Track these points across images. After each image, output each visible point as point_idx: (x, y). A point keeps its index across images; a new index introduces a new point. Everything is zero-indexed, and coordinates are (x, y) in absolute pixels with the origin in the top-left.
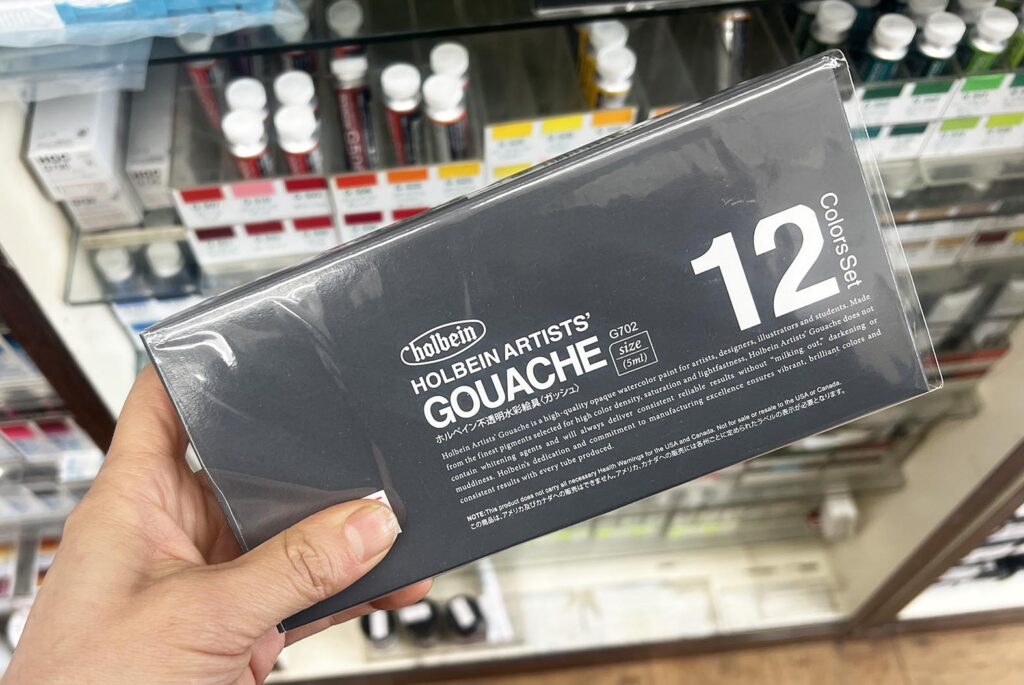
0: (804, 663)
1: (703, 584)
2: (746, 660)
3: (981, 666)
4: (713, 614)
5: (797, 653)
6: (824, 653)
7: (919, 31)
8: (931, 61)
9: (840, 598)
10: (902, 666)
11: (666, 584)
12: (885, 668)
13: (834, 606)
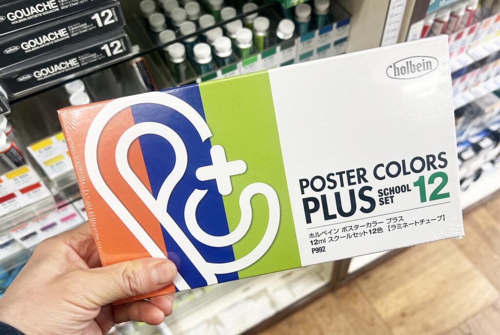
0: (322, 307)
1: (265, 291)
2: (298, 317)
3: (392, 278)
4: (273, 304)
5: (318, 304)
6: (329, 299)
7: (213, 48)
8: (223, 59)
9: (323, 274)
10: (362, 291)
11: (249, 298)
12: (355, 295)
13: (322, 279)
